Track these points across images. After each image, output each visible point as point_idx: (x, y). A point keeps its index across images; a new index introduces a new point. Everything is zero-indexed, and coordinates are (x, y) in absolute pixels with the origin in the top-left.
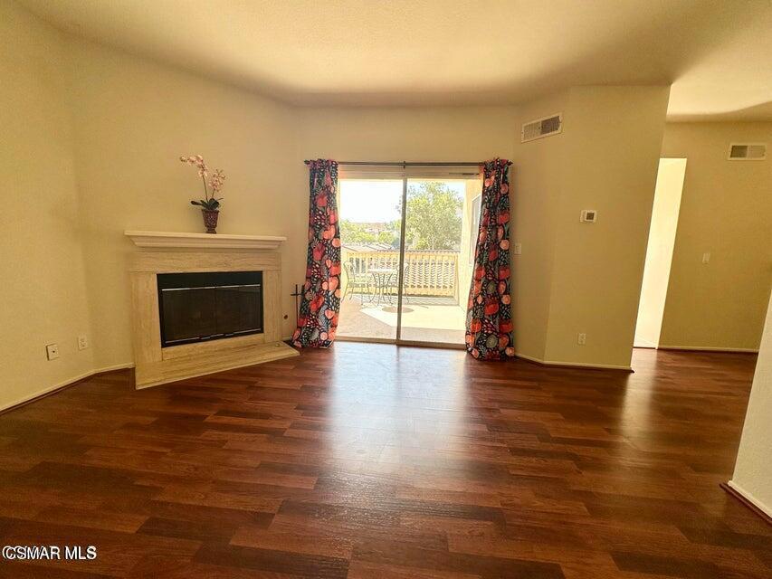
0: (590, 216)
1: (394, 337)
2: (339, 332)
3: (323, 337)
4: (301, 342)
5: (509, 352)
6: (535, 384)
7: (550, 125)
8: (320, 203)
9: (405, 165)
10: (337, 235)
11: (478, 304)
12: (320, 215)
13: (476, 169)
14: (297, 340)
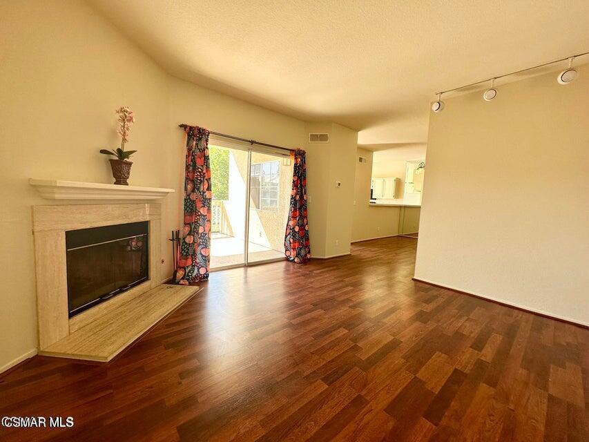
0: (339, 184)
1: (242, 261)
2: (212, 265)
3: (202, 271)
4: (188, 280)
5: (308, 256)
6: (335, 267)
7: (323, 138)
8: (199, 162)
9: (252, 142)
10: (209, 189)
11: (295, 232)
12: (199, 172)
13: (288, 152)
14: (183, 279)
